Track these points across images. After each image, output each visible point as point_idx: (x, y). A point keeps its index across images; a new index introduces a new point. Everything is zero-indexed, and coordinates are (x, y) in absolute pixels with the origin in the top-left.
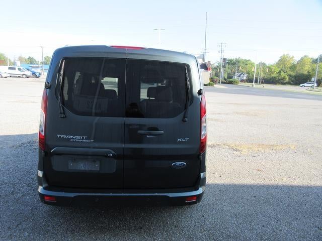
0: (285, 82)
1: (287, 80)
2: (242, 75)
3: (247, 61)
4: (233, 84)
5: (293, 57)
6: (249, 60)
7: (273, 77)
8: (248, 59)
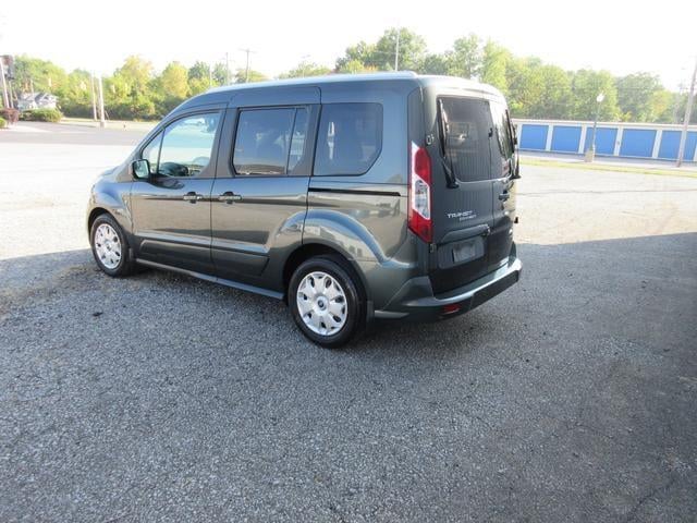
0: (149, 114)
1: (153, 111)
2: (42, 99)
3: (44, 64)
4: (45, 121)
5: (150, 63)
6: (49, 62)
7: (122, 104)
8: (45, 60)
